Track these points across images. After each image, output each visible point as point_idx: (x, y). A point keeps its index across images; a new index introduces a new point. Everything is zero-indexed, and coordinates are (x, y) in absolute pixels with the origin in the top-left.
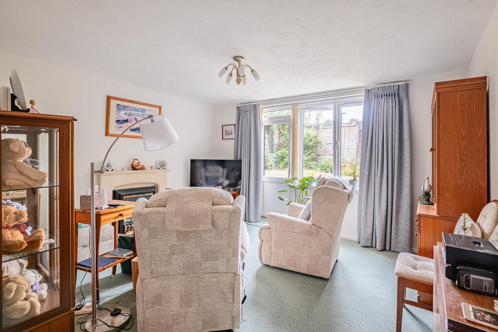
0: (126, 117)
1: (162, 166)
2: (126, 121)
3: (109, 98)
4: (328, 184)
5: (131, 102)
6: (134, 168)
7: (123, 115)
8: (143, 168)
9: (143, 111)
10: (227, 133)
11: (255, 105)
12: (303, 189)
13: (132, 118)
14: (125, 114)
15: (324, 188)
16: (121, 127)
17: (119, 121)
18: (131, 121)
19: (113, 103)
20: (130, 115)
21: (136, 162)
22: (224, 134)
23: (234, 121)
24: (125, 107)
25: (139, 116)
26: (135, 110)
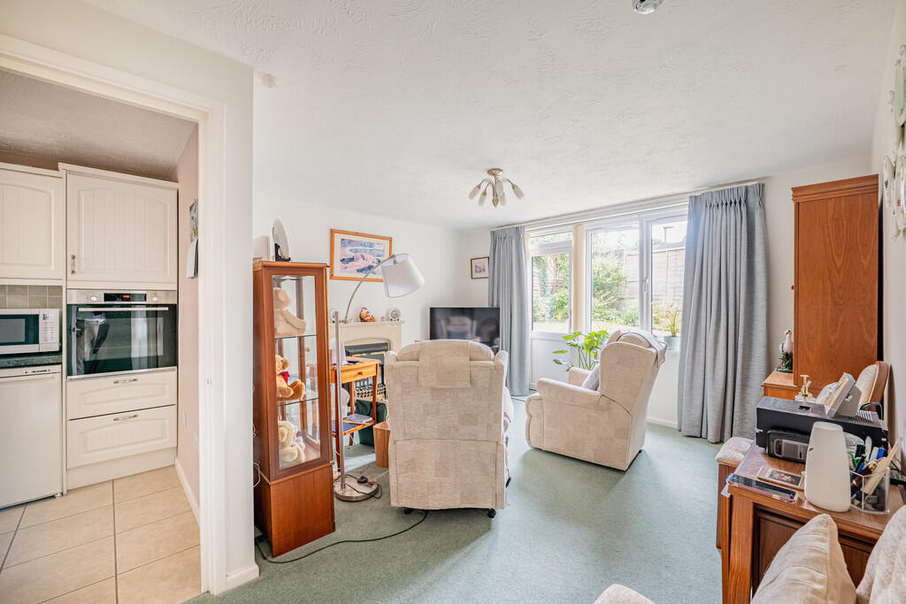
0: (352, 255)
1: (395, 316)
2: (352, 259)
3: (332, 232)
4: (624, 340)
5: (357, 234)
6: (362, 320)
7: (348, 253)
8: (372, 319)
9: (371, 245)
10: (478, 270)
11: (517, 228)
12: (591, 349)
13: (359, 255)
14: (351, 250)
15: (618, 345)
16: (346, 268)
17: (344, 260)
18: (357, 260)
19: (338, 237)
20: (356, 251)
21: (365, 311)
22: (474, 271)
23: (487, 252)
24: (350, 242)
25: (366, 252)
26: (361, 245)
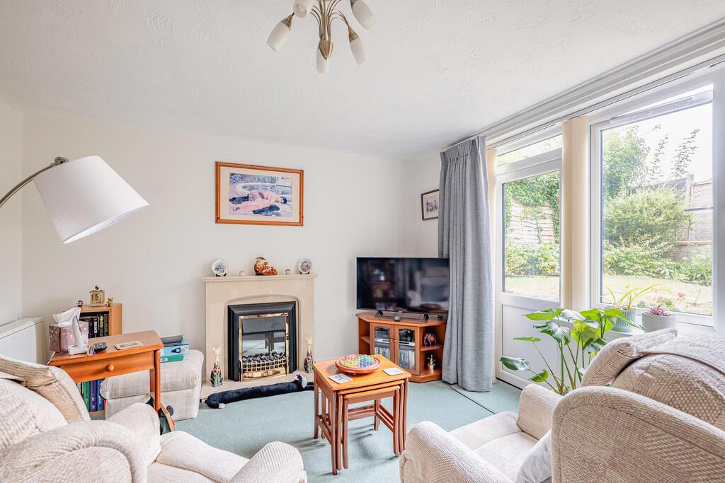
0: (245, 193)
1: (305, 268)
2: (246, 198)
3: (218, 165)
5: (252, 167)
6: (258, 273)
7: (240, 190)
8: (273, 272)
9: (273, 180)
10: (430, 208)
13: (255, 192)
14: (244, 187)
16: (238, 209)
17: (234, 199)
18: (254, 199)
19: (225, 173)
20: (252, 188)
21: (262, 262)
24: (243, 177)
25: (266, 189)
26: (259, 180)
